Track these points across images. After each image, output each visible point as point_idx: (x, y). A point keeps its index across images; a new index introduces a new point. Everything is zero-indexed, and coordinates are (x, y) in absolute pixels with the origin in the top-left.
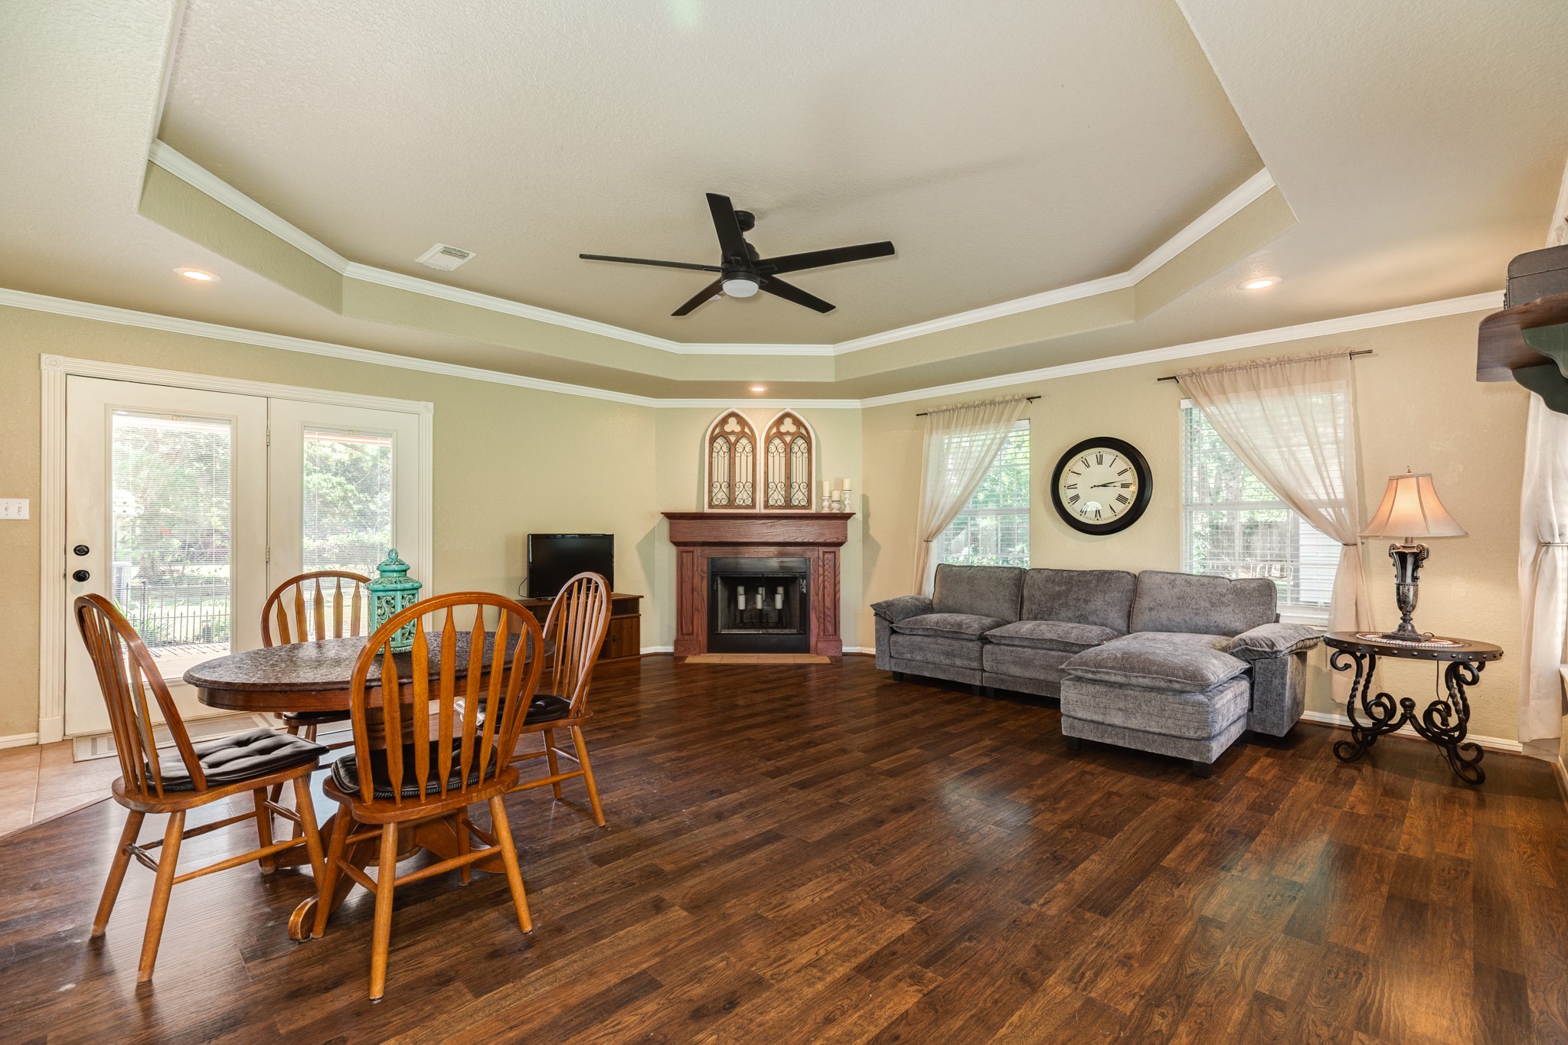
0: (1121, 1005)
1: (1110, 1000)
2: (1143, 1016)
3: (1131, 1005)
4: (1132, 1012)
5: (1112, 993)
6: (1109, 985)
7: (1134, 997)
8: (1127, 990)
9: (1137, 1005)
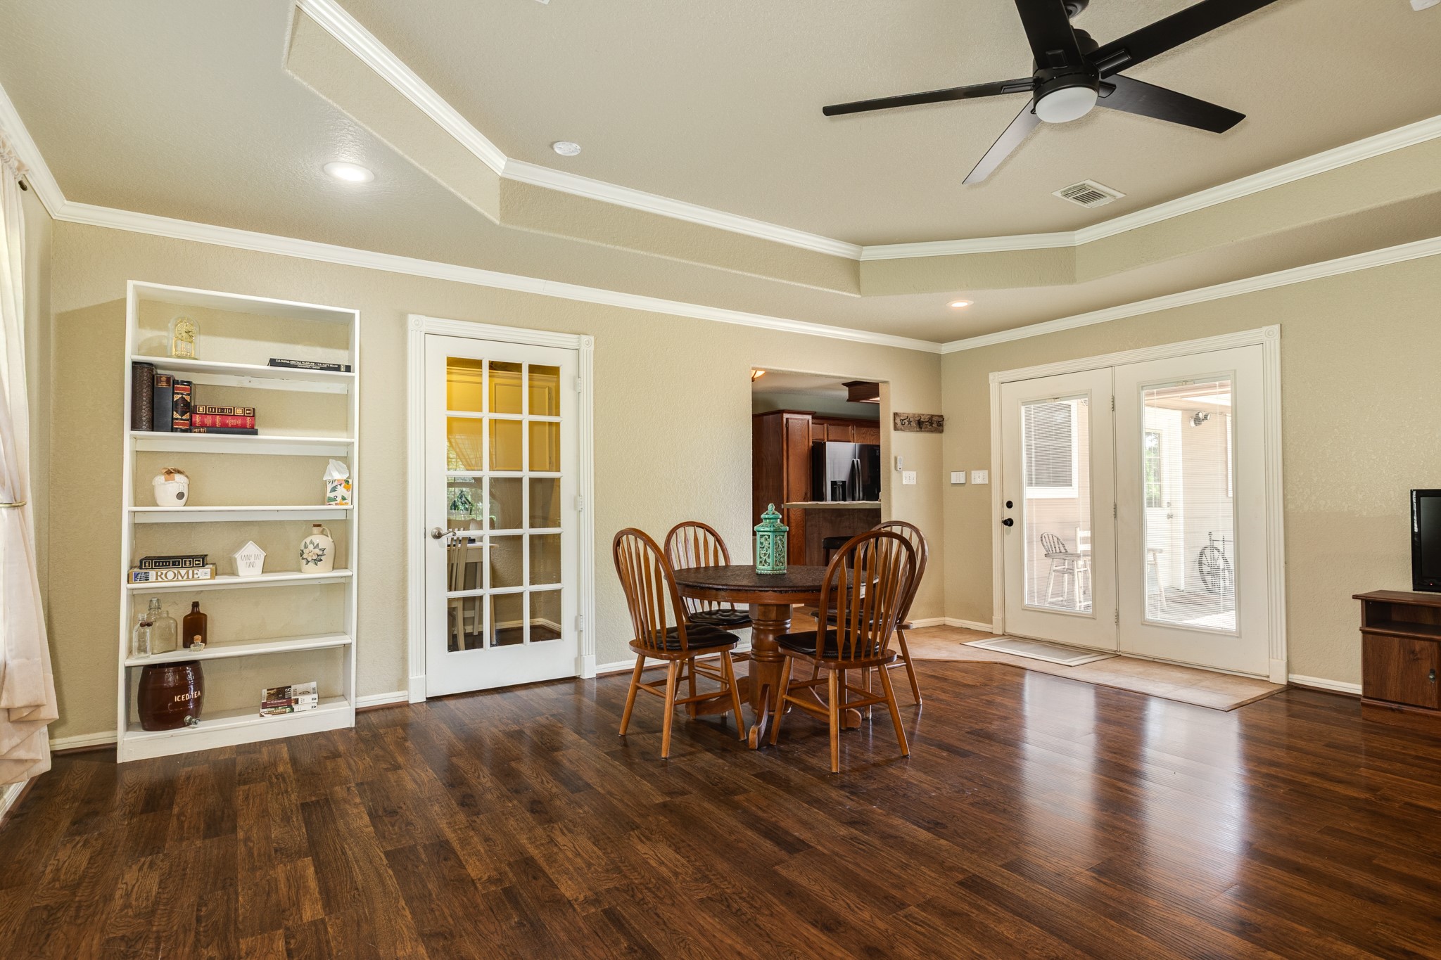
0: (252, 941)
1: (263, 939)
2: (228, 947)
3: (243, 946)
4: (238, 943)
5: (266, 942)
6: (275, 946)
7: (246, 953)
8: (257, 954)
9: (239, 950)
